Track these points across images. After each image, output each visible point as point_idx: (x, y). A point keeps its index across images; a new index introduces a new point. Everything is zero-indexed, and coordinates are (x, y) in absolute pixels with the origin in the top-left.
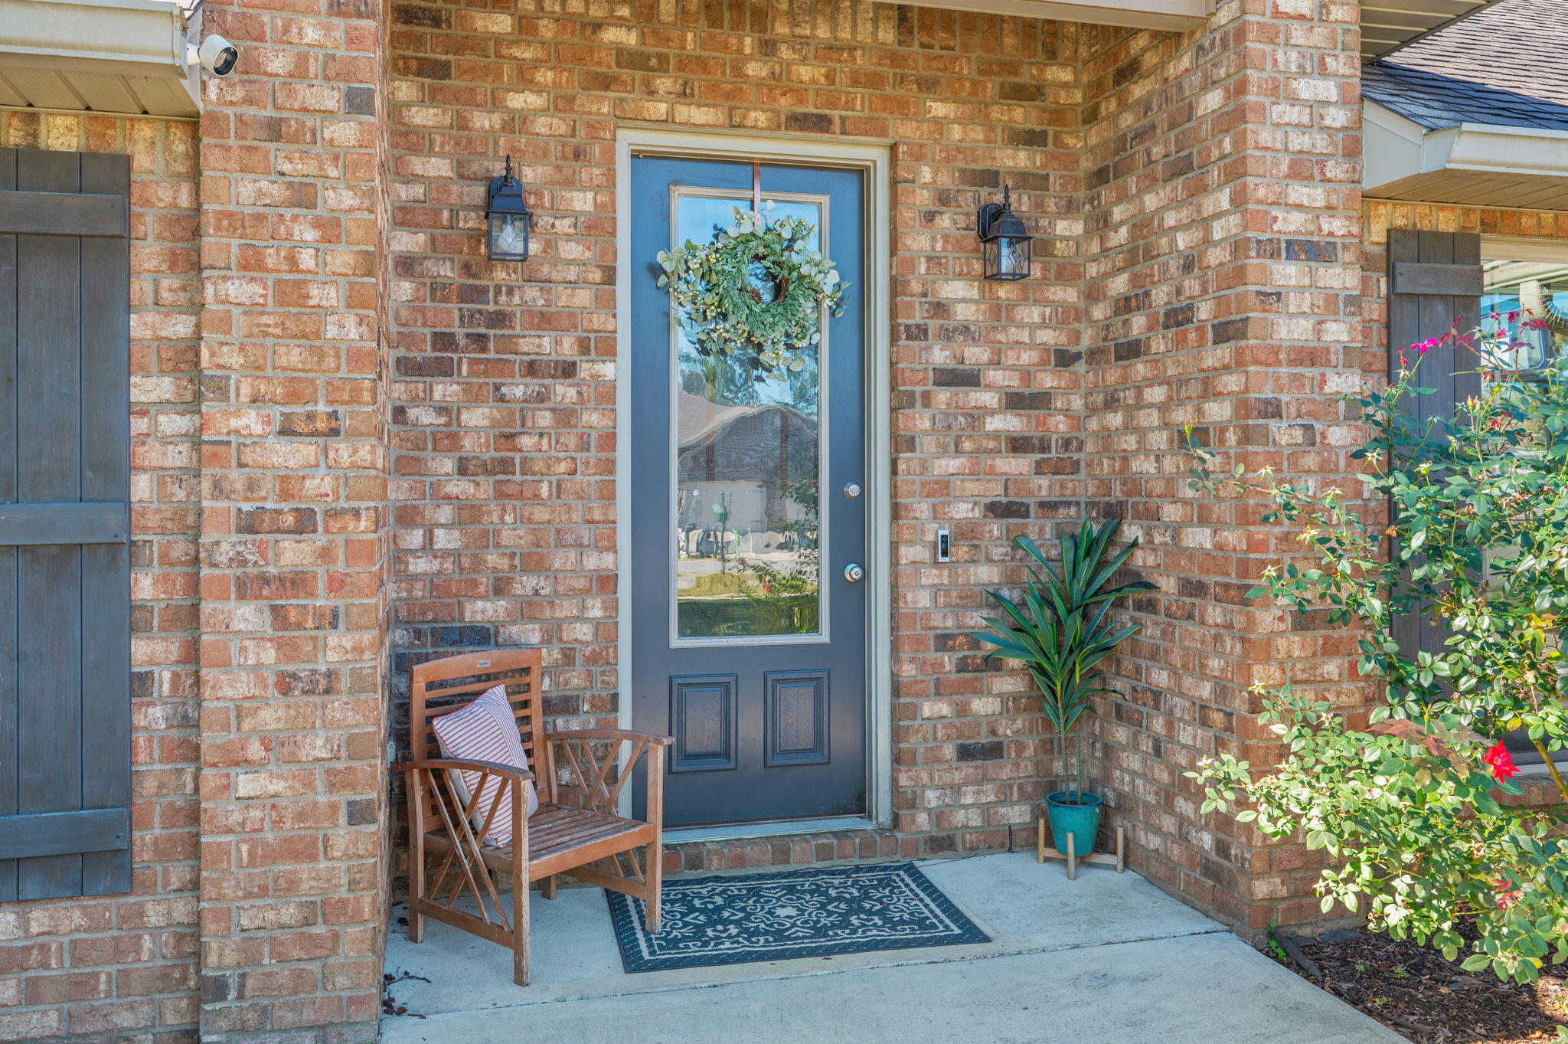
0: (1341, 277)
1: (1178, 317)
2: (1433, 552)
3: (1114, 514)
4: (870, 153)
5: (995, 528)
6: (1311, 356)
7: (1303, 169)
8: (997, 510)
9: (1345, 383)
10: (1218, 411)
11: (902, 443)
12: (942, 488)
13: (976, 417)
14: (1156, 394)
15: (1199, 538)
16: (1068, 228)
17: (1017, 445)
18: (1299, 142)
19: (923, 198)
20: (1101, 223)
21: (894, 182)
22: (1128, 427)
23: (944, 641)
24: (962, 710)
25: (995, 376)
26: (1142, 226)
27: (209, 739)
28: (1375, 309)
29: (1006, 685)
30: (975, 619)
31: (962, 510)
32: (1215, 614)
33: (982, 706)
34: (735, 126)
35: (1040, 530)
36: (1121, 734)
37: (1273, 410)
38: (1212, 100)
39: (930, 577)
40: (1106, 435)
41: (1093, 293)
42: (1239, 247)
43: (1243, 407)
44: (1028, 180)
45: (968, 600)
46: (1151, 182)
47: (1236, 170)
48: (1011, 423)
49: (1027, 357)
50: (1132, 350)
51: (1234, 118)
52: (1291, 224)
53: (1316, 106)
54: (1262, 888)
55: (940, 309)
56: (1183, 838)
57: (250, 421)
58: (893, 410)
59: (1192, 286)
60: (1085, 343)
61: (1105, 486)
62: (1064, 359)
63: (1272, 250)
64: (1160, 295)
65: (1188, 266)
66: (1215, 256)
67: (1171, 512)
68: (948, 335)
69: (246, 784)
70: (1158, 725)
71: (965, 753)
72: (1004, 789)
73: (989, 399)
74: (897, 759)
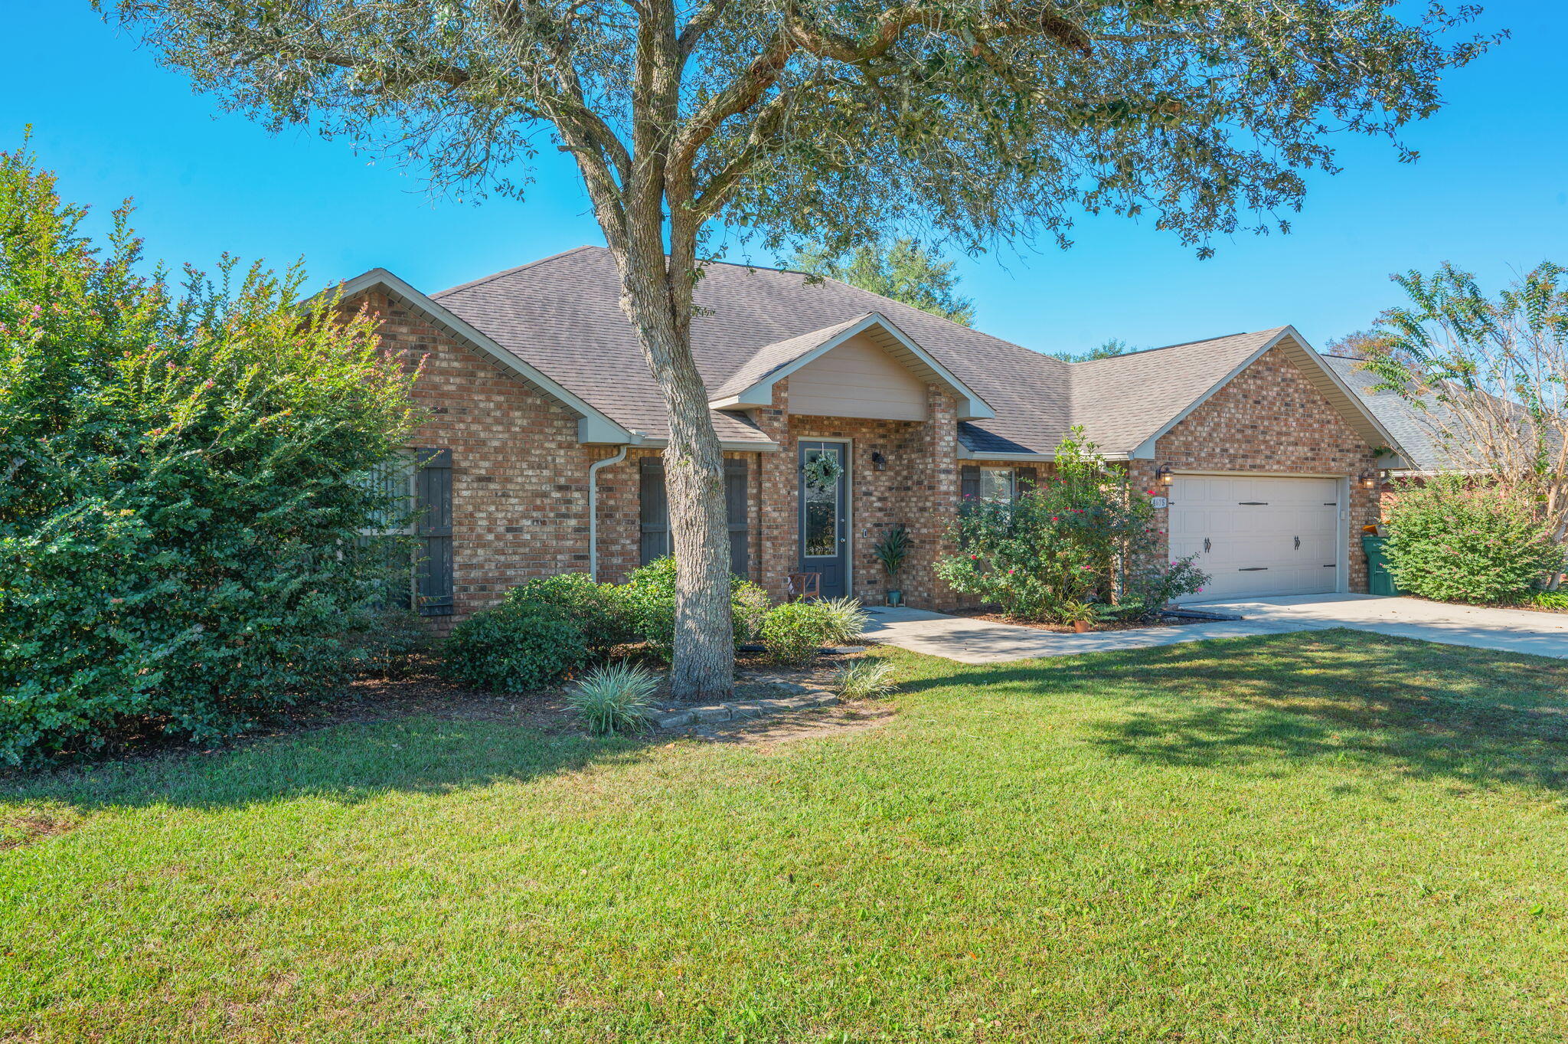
0: (952, 477)
1: (920, 483)
2: (967, 531)
3: (903, 526)
4: (848, 440)
5: (876, 529)
6: (947, 493)
7: (946, 455)
8: (876, 525)
9: (953, 499)
10: (928, 504)
11: (855, 509)
12: (864, 520)
13: (872, 503)
14: (914, 499)
15: (924, 531)
16: (891, 457)
17: (880, 509)
18: (945, 449)
19: (861, 451)
20: (899, 458)
21: (854, 447)
22: (907, 506)
23: (865, 556)
24: (868, 572)
25: (875, 493)
26: (910, 461)
27: (763, 566)
28: (959, 483)
29: (878, 566)
30: (873, 551)
31: (869, 525)
32: (928, 547)
33: (873, 571)
34: (821, 436)
35: (886, 529)
36: (904, 577)
37: (940, 504)
38: (928, 439)
39: (862, 541)
40: (901, 508)
41: (898, 473)
42: (933, 471)
43: (934, 504)
44: (883, 446)
45: (870, 546)
46: (913, 452)
47: (933, 455)
48: (878, 504)
49: (882, 489)
50: (908, 489)
51: (933, 444)
52: (943, 466)
53: (948, 442)
54: (937, 601)
55: (864, 477)
56: (920, 596)
57: (769, 509)
58: (854, 502)
59: (923, 477)
60: (895, 485)
61: (901, 519)
62: (890, 489)
63: (940, 472)
64: (915, 477)
65: (922, 472)
66: (928, 472)
67: (917, 525)
68: (866, 484)
69: (769, 575)
70: (914, 573)
71: (869, 582)
72: (877, 591)
73: (874, 499)
74: (854, 584)
